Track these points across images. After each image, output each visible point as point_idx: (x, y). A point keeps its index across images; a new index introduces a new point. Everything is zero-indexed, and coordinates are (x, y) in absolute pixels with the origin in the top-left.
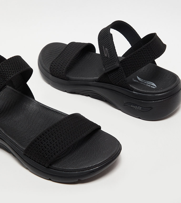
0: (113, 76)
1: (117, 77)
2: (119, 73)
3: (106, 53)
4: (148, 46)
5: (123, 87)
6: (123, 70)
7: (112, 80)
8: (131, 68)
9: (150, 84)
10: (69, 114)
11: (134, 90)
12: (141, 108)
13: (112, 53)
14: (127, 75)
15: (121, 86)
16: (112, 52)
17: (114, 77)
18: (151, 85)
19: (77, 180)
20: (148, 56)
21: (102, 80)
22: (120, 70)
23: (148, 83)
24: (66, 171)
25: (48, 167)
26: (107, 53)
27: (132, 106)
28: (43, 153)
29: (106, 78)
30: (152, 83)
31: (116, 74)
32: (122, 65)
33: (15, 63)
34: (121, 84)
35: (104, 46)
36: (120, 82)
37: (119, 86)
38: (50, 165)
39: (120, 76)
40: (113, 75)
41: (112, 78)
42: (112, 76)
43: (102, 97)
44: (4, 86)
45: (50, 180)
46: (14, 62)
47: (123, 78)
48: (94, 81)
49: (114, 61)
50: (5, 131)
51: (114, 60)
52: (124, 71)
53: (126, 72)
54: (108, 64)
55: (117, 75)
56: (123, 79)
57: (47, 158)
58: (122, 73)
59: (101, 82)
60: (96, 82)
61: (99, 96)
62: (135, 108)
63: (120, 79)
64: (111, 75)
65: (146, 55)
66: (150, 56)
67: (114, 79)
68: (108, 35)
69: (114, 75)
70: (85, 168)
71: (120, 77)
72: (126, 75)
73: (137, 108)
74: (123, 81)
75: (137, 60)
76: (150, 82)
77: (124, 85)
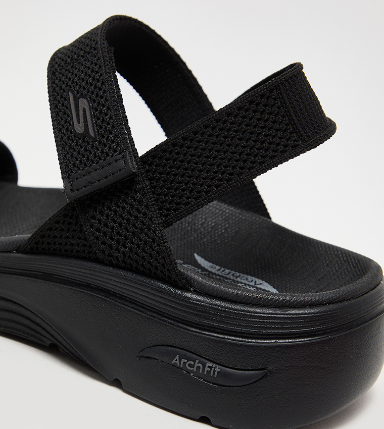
0: (103, 218)
1: (120, 224)
2: (131, 205)
3: (82, 120)
4: (271, 91)
5: (143, 274)
6: (153, 193)
7: (97, 238)
8: (186, 184)
9: (253, 284)
11: (191, 286)
12: (217, 370)
13: (111, 118)
14: (166, 216)
15: (135, 265)
16: (106, 115)
17: (106, 225)
18: (259, 286)
20: (266, 136)
21: (49, 244)
22: (136, 192)
23: (243, 281)
26: (85, 117)
27: (176, 361)
29: (68, 230)
30: (259, 281)
31: (115, 212)
32: (147, 171)
34: (135, 257)
35: (73, 93)
36: (131, 249)
37: (125, 269)
39: (136, 217)
40: (101, 213)
41: (98, 230)
42: (100, 221)
43: (38, 328)
47: (150, 229)
48: (10, 252)
49: (115, 151)
51: (118, 145)
52: (157, 200)
53: (163, 202)
54: (86, 165)
55: (121, 216)
56: (146, 234)
58: (147, 207)
59: (43, 252)
60: (20, 255)
61: (27, 322)
62: (188, 372)
63: (133, 233)
64: (94, 217)
65: (259, 134)
66: (277, 140)
67: (105, 234)
68: (95, 49)
69: (108, 216)
71: (134, 225)
72: (161, 214)
73: (198, 368)
74: (145, 242)
75: (218, 151)
76: (250, 278)
77: (149, 262)
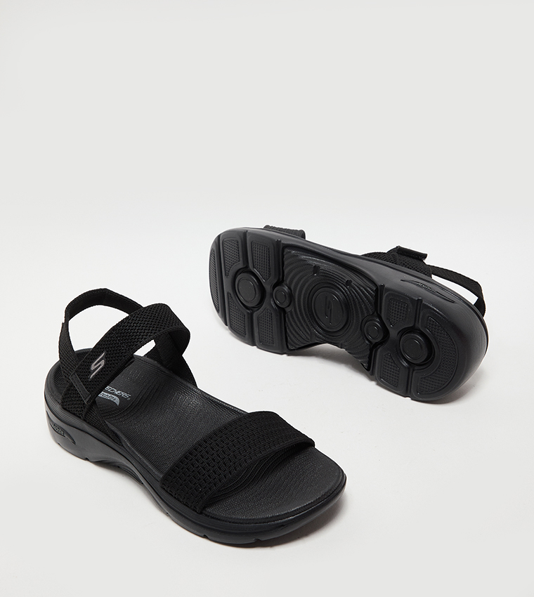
10: (249, 411)
19: (252, 540)
24: (233, 521)
25: (201, 513)
28: (195, 483)
33: (152, 317)
38: (204, 508)
44: (129, 360)
45: (205, 537)
46: (150, 315)
50: (131, 443)
57: (201, 491)
70: (267, 518)
